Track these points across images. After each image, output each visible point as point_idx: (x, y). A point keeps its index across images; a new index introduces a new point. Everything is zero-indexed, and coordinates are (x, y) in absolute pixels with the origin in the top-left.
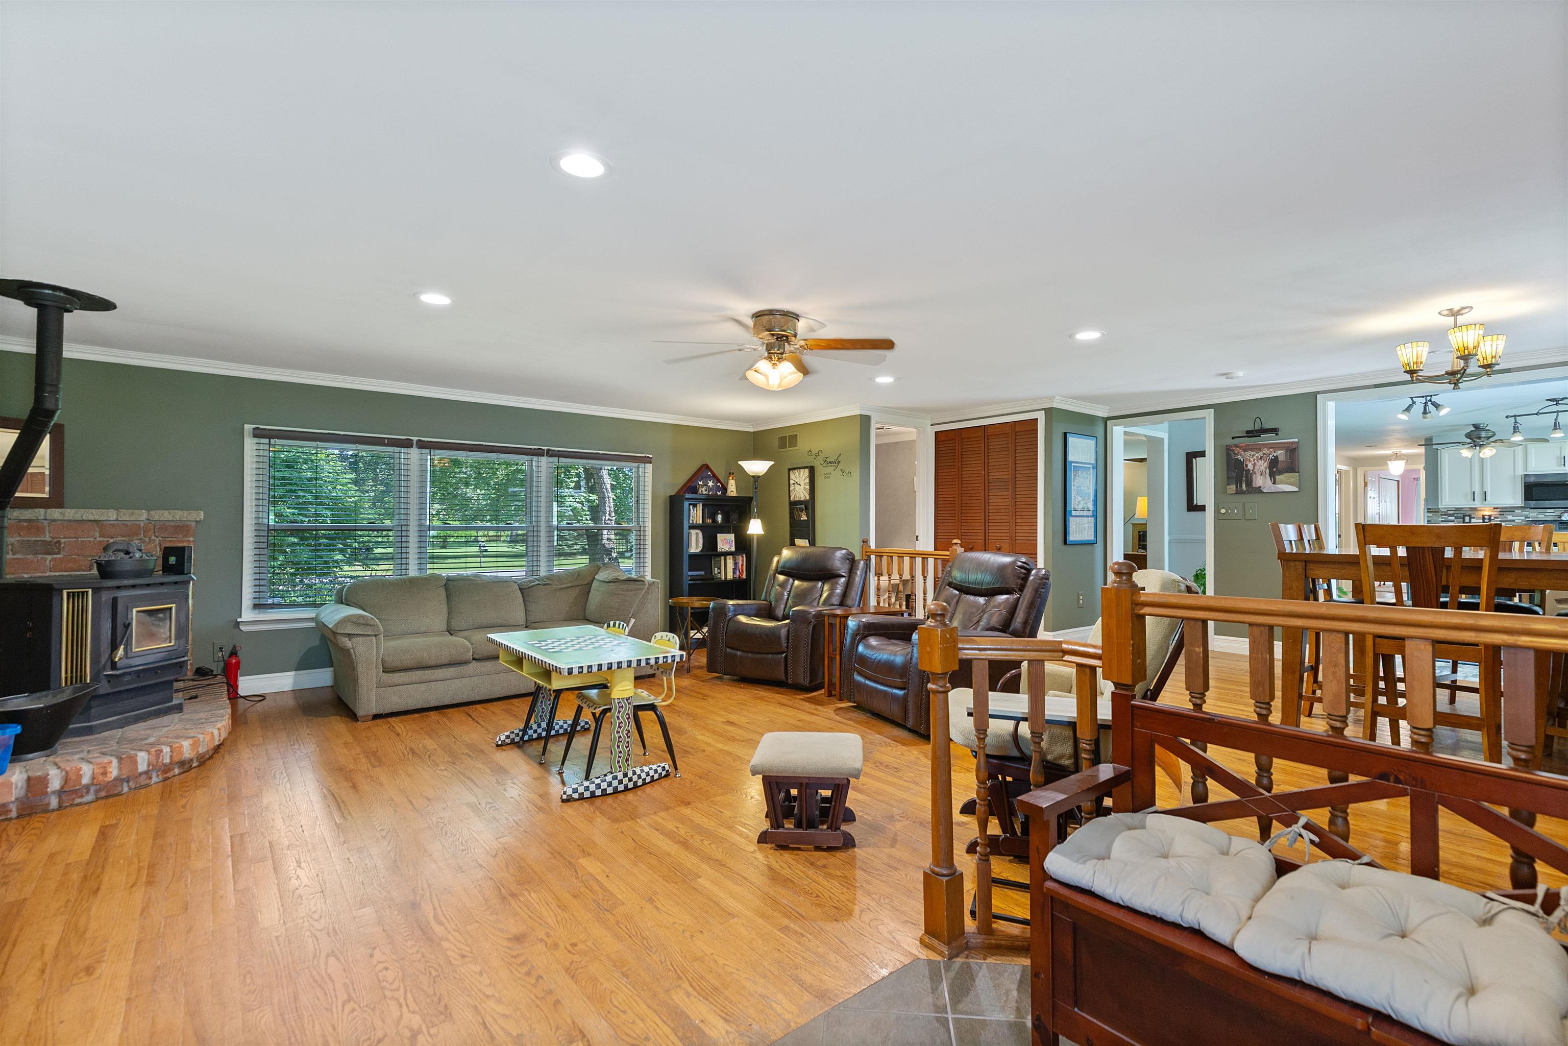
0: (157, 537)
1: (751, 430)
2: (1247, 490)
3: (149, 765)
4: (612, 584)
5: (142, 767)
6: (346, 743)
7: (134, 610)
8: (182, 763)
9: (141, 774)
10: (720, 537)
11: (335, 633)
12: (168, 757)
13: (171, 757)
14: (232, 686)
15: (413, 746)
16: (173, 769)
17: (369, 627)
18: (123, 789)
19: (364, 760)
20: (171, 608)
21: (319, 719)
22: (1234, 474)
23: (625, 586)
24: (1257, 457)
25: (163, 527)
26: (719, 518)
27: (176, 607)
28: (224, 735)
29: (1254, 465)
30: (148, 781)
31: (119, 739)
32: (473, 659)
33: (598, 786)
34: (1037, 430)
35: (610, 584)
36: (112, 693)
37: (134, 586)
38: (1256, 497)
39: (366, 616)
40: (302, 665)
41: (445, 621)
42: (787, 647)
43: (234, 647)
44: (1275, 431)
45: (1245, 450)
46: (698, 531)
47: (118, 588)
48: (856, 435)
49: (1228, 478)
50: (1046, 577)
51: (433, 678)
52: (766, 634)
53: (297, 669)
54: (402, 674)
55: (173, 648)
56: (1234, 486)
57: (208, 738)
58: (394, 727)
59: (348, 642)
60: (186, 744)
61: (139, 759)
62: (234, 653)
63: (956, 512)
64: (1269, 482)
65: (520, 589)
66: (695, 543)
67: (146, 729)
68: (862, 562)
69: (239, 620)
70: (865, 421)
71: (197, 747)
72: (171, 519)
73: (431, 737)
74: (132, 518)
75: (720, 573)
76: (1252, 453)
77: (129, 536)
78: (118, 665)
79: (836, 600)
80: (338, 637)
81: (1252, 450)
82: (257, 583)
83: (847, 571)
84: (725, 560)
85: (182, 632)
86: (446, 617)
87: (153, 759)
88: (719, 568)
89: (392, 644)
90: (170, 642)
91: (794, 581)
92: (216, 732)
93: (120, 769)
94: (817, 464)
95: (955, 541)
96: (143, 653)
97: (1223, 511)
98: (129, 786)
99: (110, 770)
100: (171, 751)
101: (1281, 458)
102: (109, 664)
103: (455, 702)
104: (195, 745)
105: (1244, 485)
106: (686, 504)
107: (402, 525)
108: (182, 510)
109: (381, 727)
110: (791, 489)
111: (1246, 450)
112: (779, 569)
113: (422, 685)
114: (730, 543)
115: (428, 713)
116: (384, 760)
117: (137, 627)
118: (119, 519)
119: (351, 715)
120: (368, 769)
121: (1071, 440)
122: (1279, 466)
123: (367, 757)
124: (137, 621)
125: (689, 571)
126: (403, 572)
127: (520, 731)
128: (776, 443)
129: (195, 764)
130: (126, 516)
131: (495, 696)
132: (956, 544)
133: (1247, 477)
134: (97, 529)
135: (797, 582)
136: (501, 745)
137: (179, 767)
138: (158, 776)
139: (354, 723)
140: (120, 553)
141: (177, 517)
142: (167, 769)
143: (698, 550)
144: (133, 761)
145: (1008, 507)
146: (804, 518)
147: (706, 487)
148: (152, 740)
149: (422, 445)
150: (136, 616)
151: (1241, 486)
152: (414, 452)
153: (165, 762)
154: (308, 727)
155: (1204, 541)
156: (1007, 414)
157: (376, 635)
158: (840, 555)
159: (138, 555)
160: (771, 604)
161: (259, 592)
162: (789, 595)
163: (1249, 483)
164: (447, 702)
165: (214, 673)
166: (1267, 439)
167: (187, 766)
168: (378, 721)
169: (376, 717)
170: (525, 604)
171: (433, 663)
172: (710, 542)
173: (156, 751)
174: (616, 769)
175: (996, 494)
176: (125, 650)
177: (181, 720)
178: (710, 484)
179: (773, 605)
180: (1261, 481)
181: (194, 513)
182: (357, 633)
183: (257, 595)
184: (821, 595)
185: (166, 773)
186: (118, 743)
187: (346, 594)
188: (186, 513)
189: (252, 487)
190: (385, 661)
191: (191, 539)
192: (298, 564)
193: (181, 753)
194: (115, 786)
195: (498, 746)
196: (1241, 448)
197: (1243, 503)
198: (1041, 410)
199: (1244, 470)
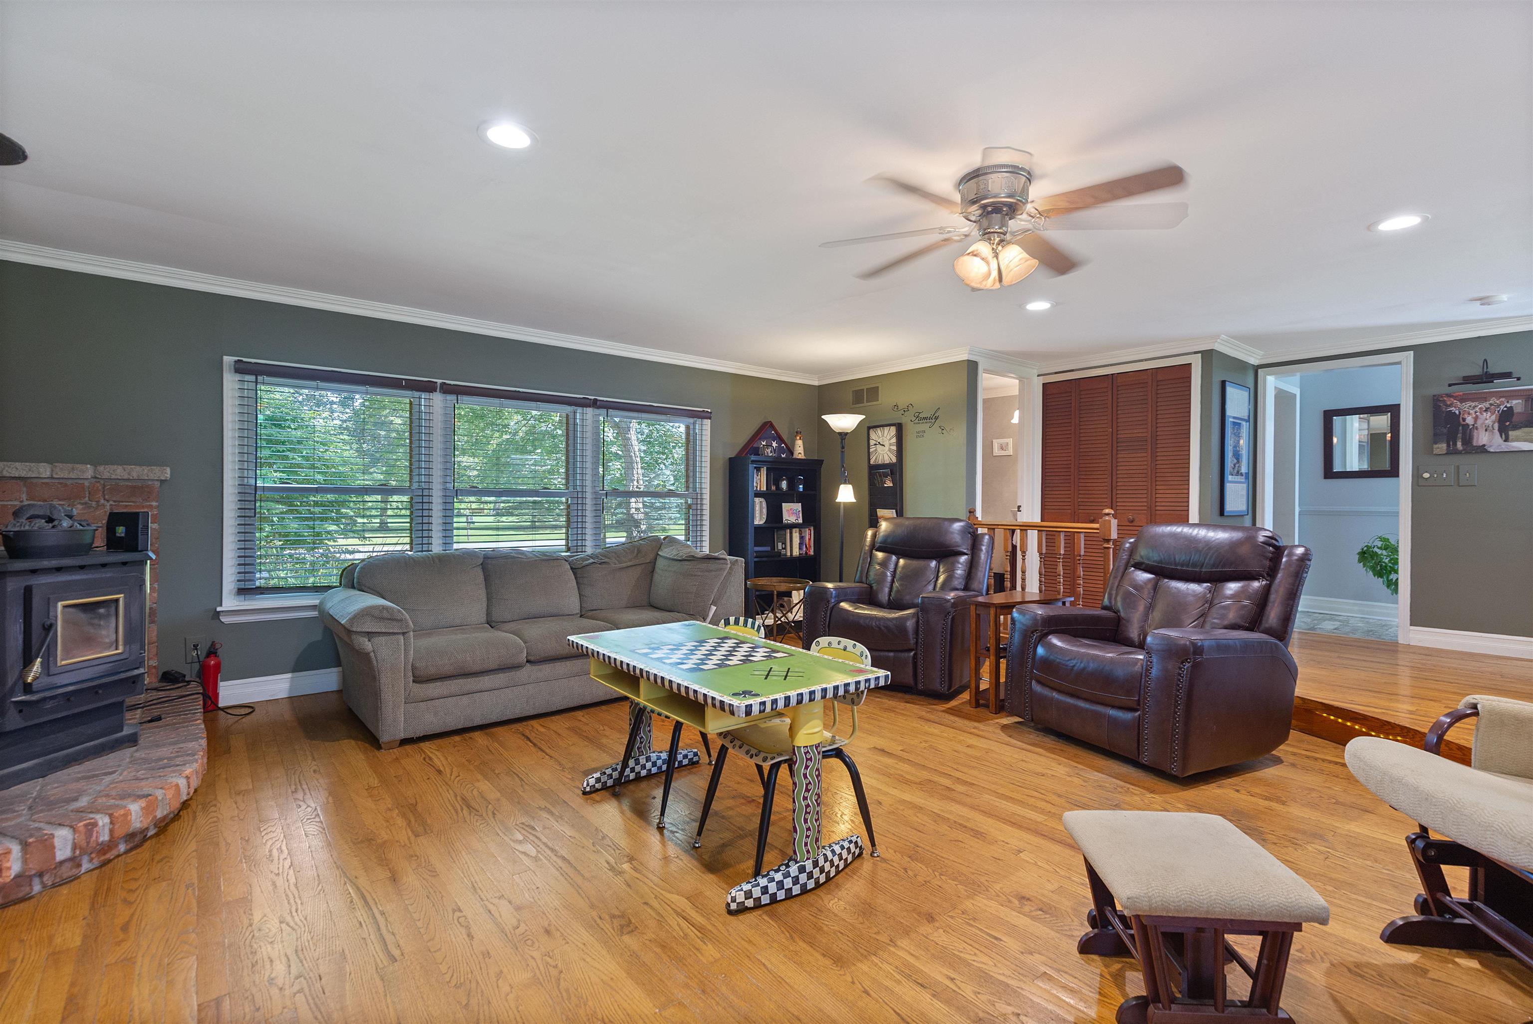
0: (108, 501)
1: (816, 383)
2: (1464, 450)
3: (74, 848)
4: (687, 563)
5: (63, 852)
6: (369, 788)
7: (60, 605)
8: (130, 836)
9: (62, 863)
10: (786, 506)
11: (349, 632)
12: (107, 831)
13: (111, 831)
14: (210, 698)
15: (465, 792)
16: (117, 846)
17: (395, 623)
18: (32, 889)
19: (400, 821)
20: (117, 600)
21: (327, 744)
22: (1445, 431)
23: (704, 566)
24: (1481, 408)
25: (114, 487)
26: (784, 485)
27: (125, 598)
28: (195, 783)
29: (1476, 418)
30: (75, 871)
31: (35, 799)
32: (528, 661)
33: (780, 885)
34: (1190, 377)
35: (683, 563)
36: (25, 727)
37: (59, 569)
38: (1480, 458)
39: (391, 608)
40: (300, 666)
41: (485, 610)
42: (917, 643)
43: (213, 644)
44: (1508, 375)
46: (762, 500)
47: (34, 572)
48: (962, 384)
49: (1435, 435)
50: (1305, 559)
51: (478, 687)
52: (887, 627)
53: (294, 670)
54: (438, 684)
55: (122, 657)
57: (170, 794)
58: (430, 759)
59: (367, 643)
60: (135, 807)
61: (57, 842)
62: (212, 652)
63: (1072, 477)
64: (1500, 439)
65: (572, 568)
66: (759, 515)
67: (78, 780)
68: (987, 537)
69: (219, 609)
70: (972, 367)
71: (154, 810)
72: (126, 477)
73: (486, 777)
74: (72, 476)
75: (785, 548)
76: (1473, 404)
77: (70, 499)
78: (35, 687)
79: (958, 583)
80: (354, 637)
81: (1473, 400)
82: (242, 561)
83: (969, 548)
84: (791, 533)
85: (134, 634)
86: (485, 605)
87: (81, 839)
88: (784, 543)
89: (426, 642)
90: (117, 649)
91: (898, 559)
92: (182, 782)
93: (25, 861)
94: (904, 420)
95: (1107, 511)
96: (72, 667)
97: (1426, 475)
98: (42, 883)
99: (8, 865)
100: (111, 823)
101: (1518, 409)
102: (20, 686)
103: (505, 718)
104: (147, 810)
106: (751, 467)
107: (423, 489)
108: (140, 465)
109: (411, 759)
110: (871, 450)
111: (1462, 400)
112: (877, 545)
113: (465, 698)
114: (796, 514)
115: (472, 735)
116: (429, 822)
117: (63, 628)
118: (55, 476)
119: (373, 741)
120: (409, 838)
121: (1230, 390)
122: (1515, 419)
123: (404, 816)
124: (65, 621)
125: (755, 546)
126: (425, 547)
127: (615, 770)
128: (850, 397)
129: (151, 832)
130: (63, 471)
131: (554, 709)
132: (1108, 514)
133: (1464, 433)
134: (25, 489)
135: (902, 561)
136: (590, 793)
137: (126, 842)
138: (91, 860)
139: (376, 752)
140: (37, 520)
141: (135, 475)
142: (105, 848)
143: (762, 522)
144: (47, 844)
145: (1145, 471)
146: (889, 484)
147: (770, 449)
148: (83, 802)
149: (446, 390)
150: (62, 613)
151: (1455, 444)
152: (437, 398)
153: (101, 839)
154: (314, 759)
155: (1396, 514)
156: (1146, 360)
157: (404, 634)
158: (958, 528)
159: (66, 523)
160: (871, 587)
161: (245, 573)
162: (894, 576)
163: (1468, 440)
164: (494, 718)
165: (187, 679)
166: (1500, 386)
167: (137, 839)
168: (407, 747)
169: (405, 742)
170: (579, 588)
171: (476, 668)
172: (775, 514)
173: (86, 825)
174: (802, 855)
175: (1126, 456)
176: (46, 666)
177: (133, 761)
178: (774, 444)
179: (875, 588)
181: (156, 469)
182: (379, 630)
183: (242, 577)
184: (937, 578)
185: (104, 854)
186: (30, 808)
187: (358, 578)
188: (146, 469)
189: (233, 438)
190: (416, 668)
191: (154, 504)
192: (287, 536)
193: (129, 822)
194: (19, 886)
195: (585, 793)
196: (1455, 398)
197: (1458, 467)
198: (1196, 353)
199: (1459, 424)
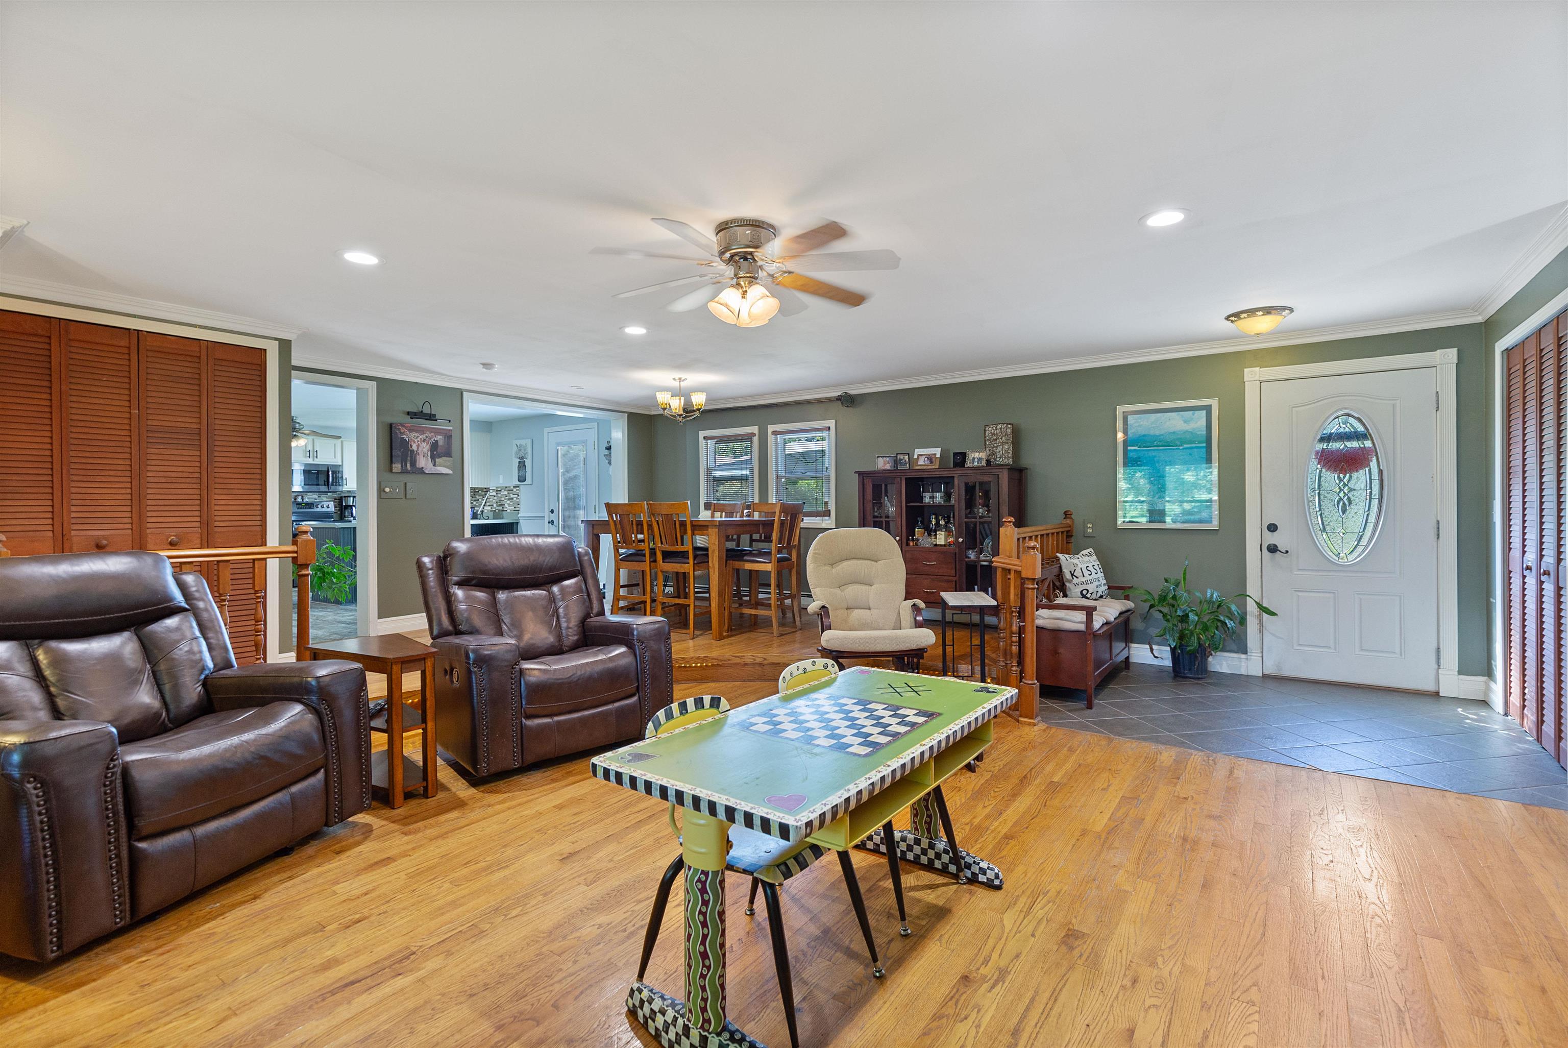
2: (410, 470)
22: (400, 453)
24: (421, 439)
29: (418, 446)
38: (420, 477)
44: (432, 416)
45: (411, 431)
49: (391, 456)
56: (400, 465)
64: (430, 464)
76: (417, 435)
81: (416, 431)
97: (387, 489)
101: (441, 443)
105: (408, 465)
122: (439, 450)
133: (411, 457)
145: (197, 475)
151: (406, 465)
163: (413, 463)
180: (424, 462)
196: (406, 428)
197: (406, 484)
198: (276, 339)
199: (409, 450)
